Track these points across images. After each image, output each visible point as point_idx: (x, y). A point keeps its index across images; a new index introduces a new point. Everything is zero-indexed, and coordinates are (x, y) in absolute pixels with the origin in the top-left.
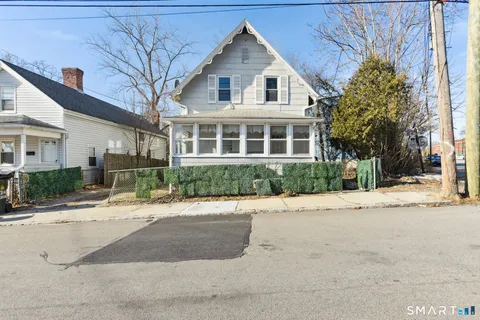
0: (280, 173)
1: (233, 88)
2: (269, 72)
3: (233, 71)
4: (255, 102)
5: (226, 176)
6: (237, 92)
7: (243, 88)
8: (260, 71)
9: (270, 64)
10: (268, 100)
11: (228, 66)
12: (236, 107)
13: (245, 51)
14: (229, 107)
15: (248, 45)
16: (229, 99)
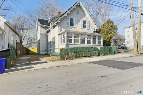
0: (100, 49)
1: (74, 22)
2: (84, 19)
3: (74, 17)
4: (81, 28)
5: (87, 50)
6: (76, 24)
7: (78, 23)
8: (82, 18)
9: (85, 16)
10: (84, 27)
11: (73, 15)
12: (75, 28)
13: (78, 11)
14: (73, 28)
15: (79, 9)
16: (73, 26)
